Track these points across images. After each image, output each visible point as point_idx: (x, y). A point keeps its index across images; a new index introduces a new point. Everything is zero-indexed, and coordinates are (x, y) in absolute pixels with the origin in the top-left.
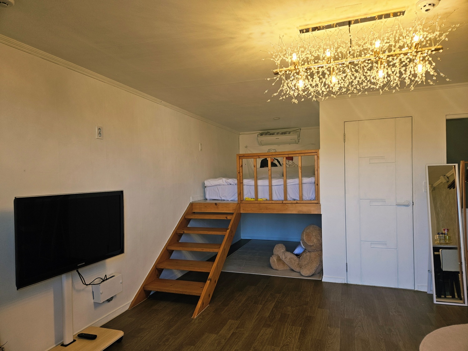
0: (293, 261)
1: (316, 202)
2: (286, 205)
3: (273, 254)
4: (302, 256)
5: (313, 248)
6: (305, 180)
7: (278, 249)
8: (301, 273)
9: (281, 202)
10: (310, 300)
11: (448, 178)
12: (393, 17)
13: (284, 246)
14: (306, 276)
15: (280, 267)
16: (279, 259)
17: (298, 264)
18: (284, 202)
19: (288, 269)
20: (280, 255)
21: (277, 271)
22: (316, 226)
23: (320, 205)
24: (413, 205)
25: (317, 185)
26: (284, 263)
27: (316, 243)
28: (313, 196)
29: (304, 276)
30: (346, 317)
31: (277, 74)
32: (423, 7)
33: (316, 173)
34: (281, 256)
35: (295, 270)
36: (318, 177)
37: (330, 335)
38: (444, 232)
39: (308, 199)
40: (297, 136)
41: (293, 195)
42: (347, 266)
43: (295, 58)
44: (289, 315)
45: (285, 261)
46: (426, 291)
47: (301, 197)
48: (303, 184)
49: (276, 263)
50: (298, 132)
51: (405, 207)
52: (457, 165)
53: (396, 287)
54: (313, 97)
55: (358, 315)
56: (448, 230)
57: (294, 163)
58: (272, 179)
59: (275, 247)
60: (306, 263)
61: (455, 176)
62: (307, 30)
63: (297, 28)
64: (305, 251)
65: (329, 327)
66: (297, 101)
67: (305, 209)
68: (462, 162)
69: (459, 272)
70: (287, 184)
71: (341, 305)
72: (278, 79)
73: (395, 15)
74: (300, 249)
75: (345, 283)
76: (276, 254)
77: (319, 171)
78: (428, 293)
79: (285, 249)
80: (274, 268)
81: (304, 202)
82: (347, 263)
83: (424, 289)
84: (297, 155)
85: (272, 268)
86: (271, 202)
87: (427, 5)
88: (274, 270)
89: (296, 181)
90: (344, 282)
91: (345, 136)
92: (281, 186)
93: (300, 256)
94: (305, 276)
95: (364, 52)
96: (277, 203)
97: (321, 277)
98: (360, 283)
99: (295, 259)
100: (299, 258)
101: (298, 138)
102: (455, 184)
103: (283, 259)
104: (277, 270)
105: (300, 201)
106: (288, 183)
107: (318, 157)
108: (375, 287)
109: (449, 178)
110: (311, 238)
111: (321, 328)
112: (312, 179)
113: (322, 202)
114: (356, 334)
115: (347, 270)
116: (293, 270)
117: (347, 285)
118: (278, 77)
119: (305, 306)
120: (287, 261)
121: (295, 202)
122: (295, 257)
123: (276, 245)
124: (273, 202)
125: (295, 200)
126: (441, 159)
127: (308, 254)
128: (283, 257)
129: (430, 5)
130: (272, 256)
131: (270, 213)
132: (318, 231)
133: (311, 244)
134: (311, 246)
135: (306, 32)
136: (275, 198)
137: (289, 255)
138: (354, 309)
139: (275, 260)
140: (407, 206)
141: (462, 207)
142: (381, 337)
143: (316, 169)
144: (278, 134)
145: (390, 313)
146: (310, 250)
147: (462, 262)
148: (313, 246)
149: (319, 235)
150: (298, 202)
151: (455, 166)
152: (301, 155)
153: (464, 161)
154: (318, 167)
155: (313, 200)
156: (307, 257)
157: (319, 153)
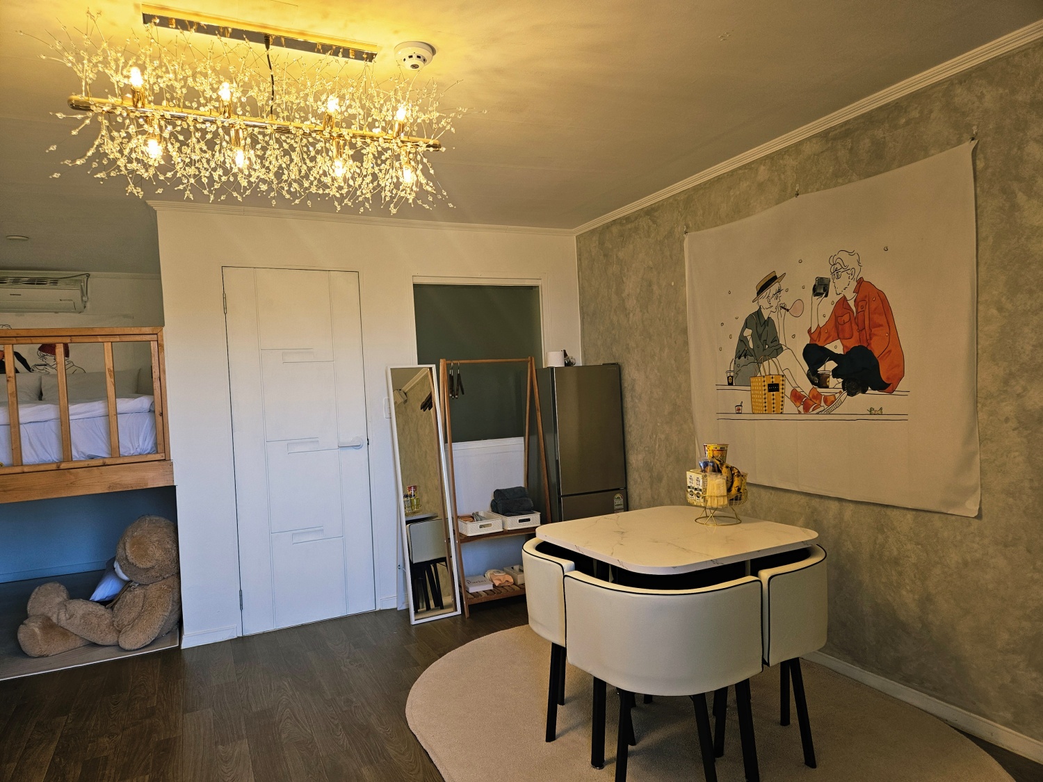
0: (95, 621)
1: (158, 457)
2: (71, 474)
3: (27, 617)
4: (120, 601)
5: (153, 574)
6: (124, 405)
7: (43, 599)
8: (122, 644)
9: (54, 467)
10: (158, 702)
11: (405, 394)
12: (355, 59)
13: (62, 587)
14: (136, 648)
15: (57, 646)
16: (49, 626)
17: (112, 624)
18: (63, 466)
19: (78, 645)
20: (50, 615)
21: (45, 659)
22: (157, 518)
23: (172, 465)
24: (368, 444)
25: (162, 414)
26: (65, 633)
27: (161, 558)
28: (146, 444)
29: (130, 651)
30: (254, 710)
31: (85, 108)
32: (407, 58)
33: (156, 385)
34: (55, 616)
35: (100, 643)
36: (163, 396)
37: (226, 762)
38: (409, 493)
39: (132, 452)
40: (79, 292)
41: (87, 443)
42: (241, 596)
43: (136, 79)
44: (106, 757)
45: (67, 627)
46: (394, 606)
47: (114, 449)
48: (118, 415)
49: (39, 638)
50: (81, 281)
51: (352, 451)
52: (434, 366)
53: (344, 614)
54: (185, 189)
55: (280, 695)
56: (415, 487)
57: (71, 364)
58: (19, 406)
59: (33, 596)
60: (133, 615)
61: (432, 387)
62: (165, 22)
63: (137, 6)
64: (127, 585)
65: (220, 747)
66: (142, 193)
67: (129, 479)
68: (442, 362)
69: (445, 558)
70: (71, 418)
71: (240, 688)
72: (88, 122)
73: (359, 55)
74: (110, 586)
75: (239, 637)
76: (39, 613)
77: (165, 380)
78: (398, 609)
79: (64, 595)
80: (36, 651)
81: (126, 460)
82: (241, 591)
83: (392, 605)
84: (100, 339)
85: (24, 655)
86: (18, 469)
87: (415, 57)
88: (35, 660)
89: (98, 408)
90: (237, 634)
91: (224, 298)
92: (46, 424)
93: (115, 601)
94: (133, 648)
95: (299, 114)
96: (39, 470)
97: (176, 640)
98: (271, 629)
99: (100, 613)
100: (112, 608)
101: (82, 297)
102: (431, 402)
103: (63, 623)
104: (43, 656)
105: (114, 458)
106: (72, 415)
107: (160, 346)
108: (303, 626)
109: (407, 394)
110: (148, 549)
111: (200, 757)
112: (143, 402)
113: (174, 455)
114: (283, 736)
115: (241, 605)
116: (94, 645)
117: (242, 640)
118: (87, 118)
119: (148, 721)
120: (74, 626)
121: (100, 462)
122: (101, 609)
123: (37, 590)
124: (26, 469)
125: (92, 458)
126: (408, 356)
127: (138, 591)
128: (62, 618)
129: (419, 57)
130: (26, 622)
131: (16, 500)
132: (165, 530)
133: (149, 565)
134: (147, 570)
135: (160, 24)
136: (29, 456)
137: (80, 607)
138: (268, 686)
139: (37, 630)
140: (358, 447)
141: (446, 441)
142: (336, 722)
143: (156, 375)
144: (16, 281)
145: (342, 668)
146: (145, 581)
147: (449, 539)
148: (153, 568)
149: (167, 540)
150: (108, 462)
151: (431, 369)
152: (112, 339)
153: (445, 360)
154: (162, 371)
155: (149, 453)
156: (137, 600)
157: (162, 336)
